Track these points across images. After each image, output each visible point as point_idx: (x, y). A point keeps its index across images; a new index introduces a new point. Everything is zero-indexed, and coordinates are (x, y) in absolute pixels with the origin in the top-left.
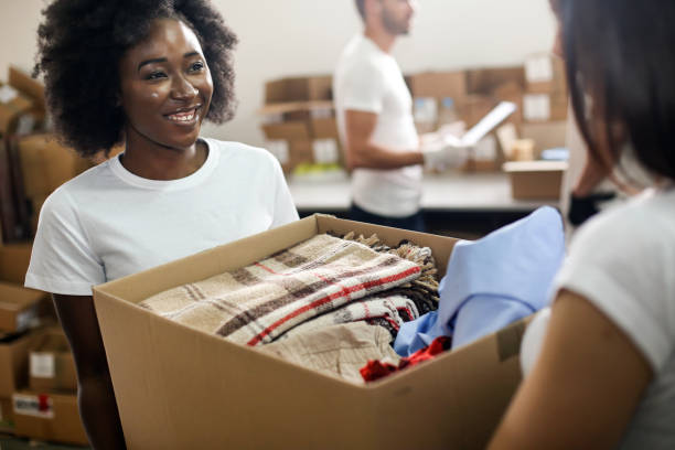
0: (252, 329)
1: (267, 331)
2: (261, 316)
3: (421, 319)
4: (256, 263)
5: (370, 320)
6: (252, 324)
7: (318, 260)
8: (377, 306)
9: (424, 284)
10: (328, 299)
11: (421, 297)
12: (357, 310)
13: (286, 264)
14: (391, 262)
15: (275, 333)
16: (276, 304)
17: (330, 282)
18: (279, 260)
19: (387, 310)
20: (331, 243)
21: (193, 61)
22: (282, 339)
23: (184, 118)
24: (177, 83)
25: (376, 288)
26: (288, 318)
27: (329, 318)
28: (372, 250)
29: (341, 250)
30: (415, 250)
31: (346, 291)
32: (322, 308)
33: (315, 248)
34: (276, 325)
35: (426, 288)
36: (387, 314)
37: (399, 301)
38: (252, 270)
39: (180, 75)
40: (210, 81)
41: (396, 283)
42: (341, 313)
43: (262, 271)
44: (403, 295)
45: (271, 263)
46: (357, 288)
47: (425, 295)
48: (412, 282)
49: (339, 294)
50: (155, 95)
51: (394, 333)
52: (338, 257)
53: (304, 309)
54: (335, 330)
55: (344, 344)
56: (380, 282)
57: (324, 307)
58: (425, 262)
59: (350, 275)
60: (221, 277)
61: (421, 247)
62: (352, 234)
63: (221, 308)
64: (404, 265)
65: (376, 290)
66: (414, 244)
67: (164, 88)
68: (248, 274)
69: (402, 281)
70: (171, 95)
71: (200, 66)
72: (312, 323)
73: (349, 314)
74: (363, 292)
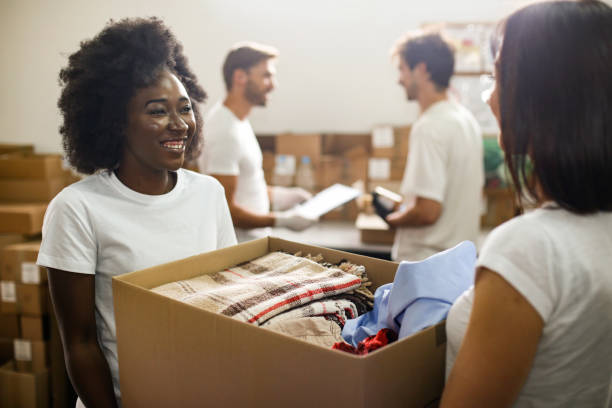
0: (244, 316)
1: (256, 318)
2: (249, 307)
3: (359, 318)
4: (226, 270)
5: (327, 315)
6: (244, 312)
7: (278, 269)
8: (331, 306)
9: (362, 292)
10: (298, 298)
11: (360, 302)
12: (318, 307)
13: (252, 271)
14: (338, 275)
15: (261, 320)
16: (259, 299)
17: (296, 286)
18: (244, 268)
19: (338, 309)
20: (285, 258)
21: (184, 105)
22: (266, 324)
23: (176, 147)
24: (173, 117)
25: (331, 293)
26: (271, 309)
27: (299, 312)
28: (320, 265)
29: (297, 264)
30: (355, 267)
31: (311, 293)
32: (294, 304)
33: (273, 261)
34: (262, 314)
35: (364, 296)
36: (337, 312)
37: (345, 304)
38: (225, 274)
39: (176, 114)
40: (194, 119)
41: (344, 290)
42: (307, 309)
43: (234, 276)
44: (347, 299)
45: (238, 270)
46: (318, 291)
47: (363, 301)
48: (354, 290)
49: (305, 295)
50: (156, 127)
51: (342, 326)
52: (295, 269)
53: (281, 304)
54: (304, 321)
55: (308, 332)
56: (333, 288)
57: (295, 304)
58: (362, 277)
59: (311, 282)
60: (202, 277)
61: (358, 265)
62: (300, 253)
63: (215, 300)
64: (348, 278)
65: (330, 294)
66: (353, 263)
67: (164, 121)
68: (222, 277)
69: (348, 288)
70: (169, 127)
71: (189, 109)
72: (286, 314)
73: (312, 310)
74: (321, 295)
